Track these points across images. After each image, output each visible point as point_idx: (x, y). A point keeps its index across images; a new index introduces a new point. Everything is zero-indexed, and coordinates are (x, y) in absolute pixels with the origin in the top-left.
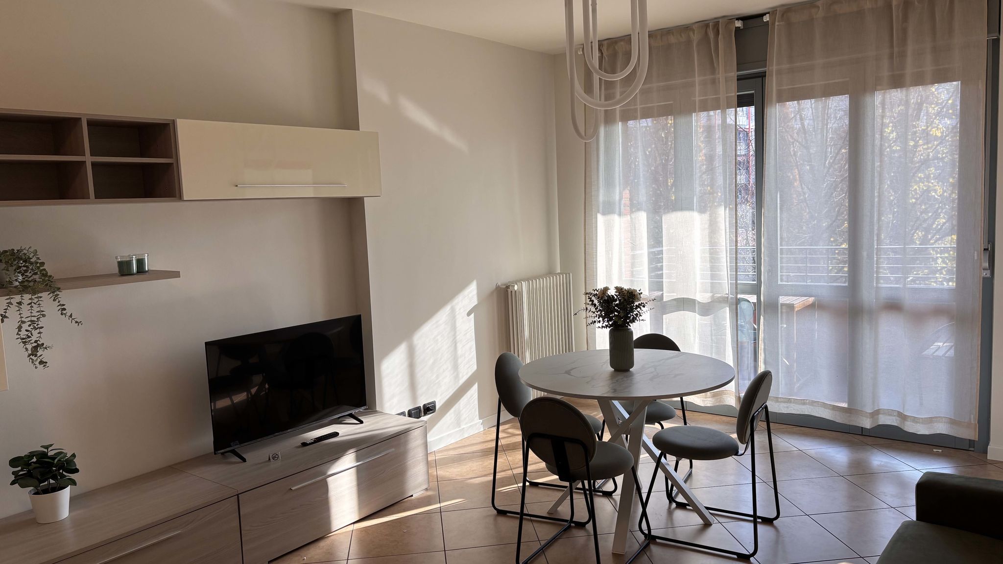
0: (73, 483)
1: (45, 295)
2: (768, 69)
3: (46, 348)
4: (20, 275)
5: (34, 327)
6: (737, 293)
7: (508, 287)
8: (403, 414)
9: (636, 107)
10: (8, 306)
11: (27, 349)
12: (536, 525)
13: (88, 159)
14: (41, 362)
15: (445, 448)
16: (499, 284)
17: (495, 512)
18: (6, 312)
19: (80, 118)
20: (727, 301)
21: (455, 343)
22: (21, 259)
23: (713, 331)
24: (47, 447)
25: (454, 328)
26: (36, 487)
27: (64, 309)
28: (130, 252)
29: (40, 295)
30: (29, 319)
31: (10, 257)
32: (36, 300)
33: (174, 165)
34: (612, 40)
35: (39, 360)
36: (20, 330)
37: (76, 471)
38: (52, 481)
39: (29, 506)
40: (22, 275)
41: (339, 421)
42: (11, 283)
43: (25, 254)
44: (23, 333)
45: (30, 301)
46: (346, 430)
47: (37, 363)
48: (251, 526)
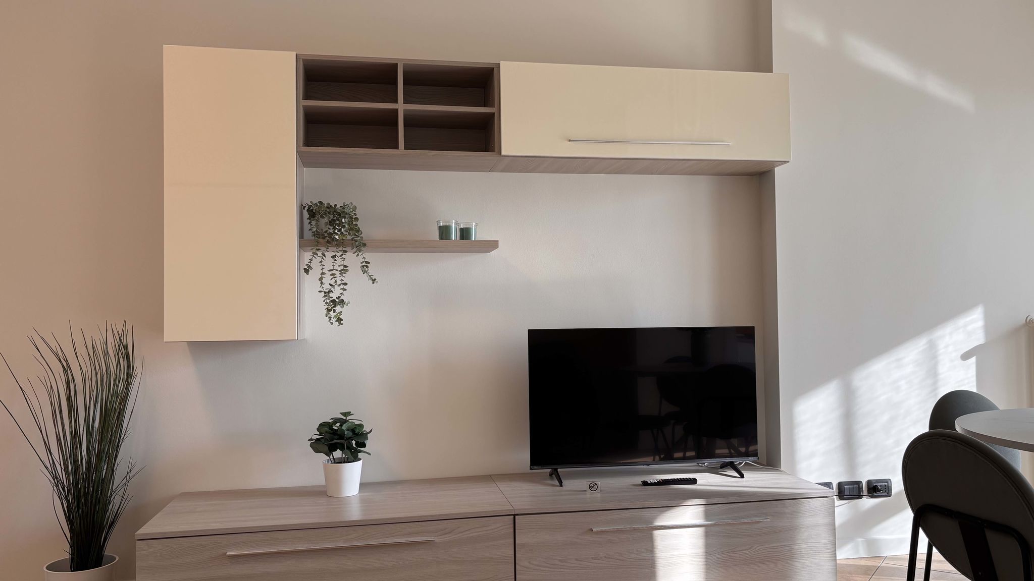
1: (349, 249)
3: (346, 306)
5: (337, 282)
8: (828, 485)
10: (313, 256)
11: (326, 303)
13: (401, 107)
14: (339, 319)
18: (310, 263)
19: (396, 66)
24: (346, 415)
26: (328, 455)
27: (367, 267)
29: (344, 249)
30: (331, 273)
32: (340, 254)
33: (495, 115)
35: (337, 317)
36: (322, 283)
37: (365, 445)
44: (327, 287)
45: (335, 254)
48: (530, 562)
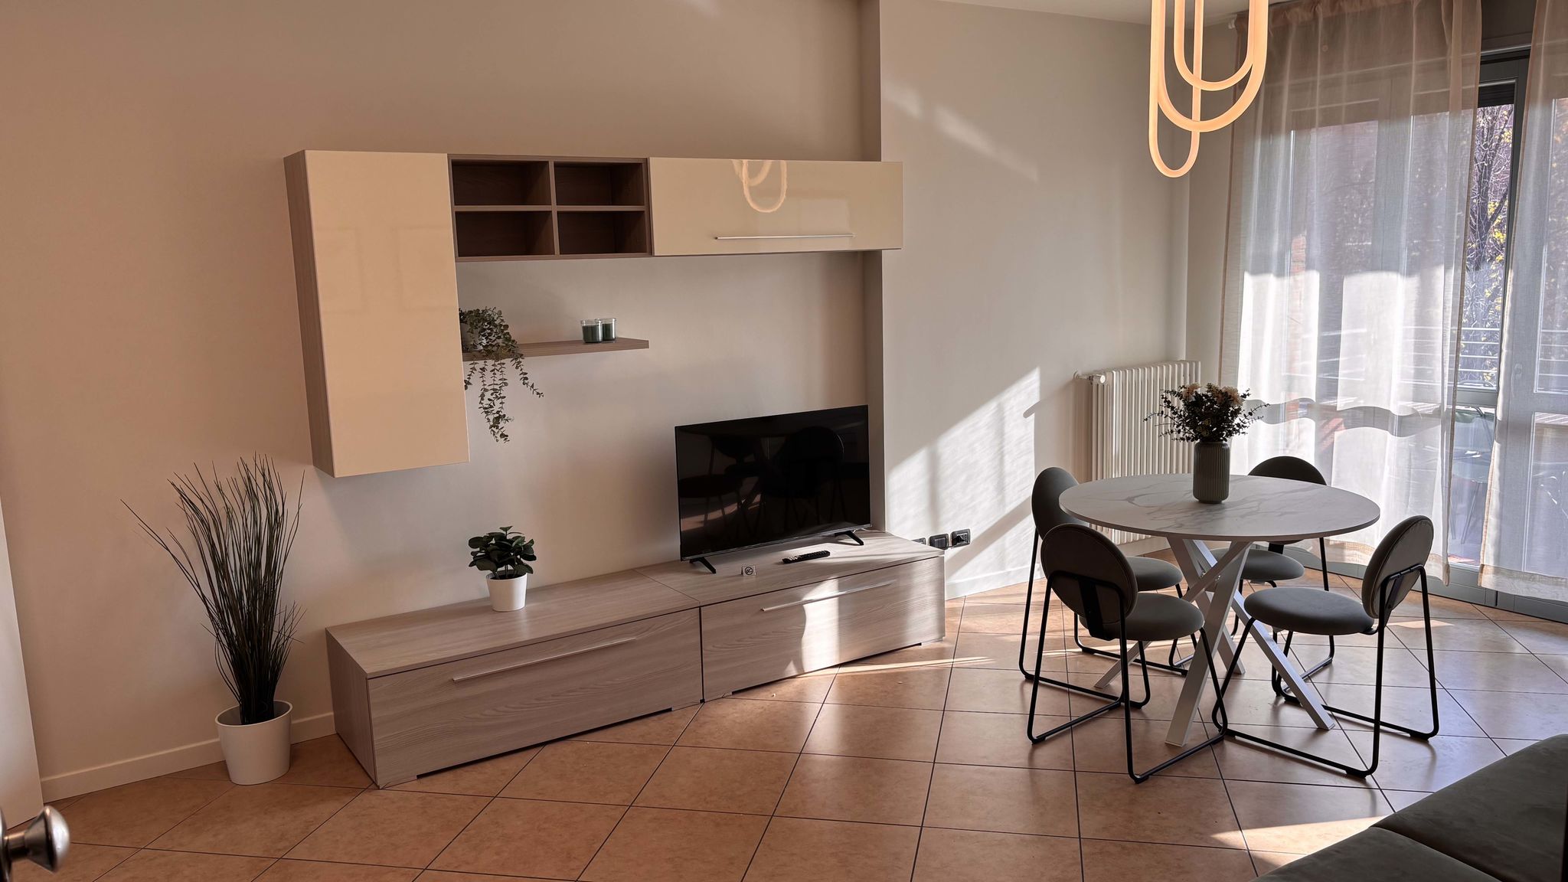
0: (531, 571)
1: (507, 361)
2: (1534, 46)
3: (507, 420)
4: (484, 338)
5: (497, 396)
6: (1454, 404)
7: (1091, 378)
8: (922, 540)
9: (1313, 108)
10: (472, 372)
11: (488, 419)
12: (1072, 698)
13: (554, 208)
14: (503, 435)
15: (983, 595)
16: (1080, 373)
17: (1023, 677)
18: (469, 378)
19: (548, 162)
20: (1440, 415)
21: (1001, 455)
22: (486, 321)
23: (1412, 460)
24: (506, 529)
25: (1000, 434)
26: (494, 571)
27: (526, 378)
28: (596, 316)
29: (502, 361)
30: (492, 387)
31: (475, 318)
32: (499, 366)
33: (646, 213)
34: (1281, 5)
35: (500, 433)
36: (482, 399)
37: (533, 558)
38: (510, 567)
39: (487, 594)
40: (487, 338)
41: (835, 539)
42: (475, 346)
43: (490, 315)
44: (486, 402)
45: (494, 368)
46: (840, 552)
47: (498, 436)
48: (714, 646)
